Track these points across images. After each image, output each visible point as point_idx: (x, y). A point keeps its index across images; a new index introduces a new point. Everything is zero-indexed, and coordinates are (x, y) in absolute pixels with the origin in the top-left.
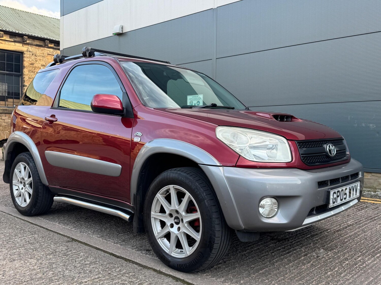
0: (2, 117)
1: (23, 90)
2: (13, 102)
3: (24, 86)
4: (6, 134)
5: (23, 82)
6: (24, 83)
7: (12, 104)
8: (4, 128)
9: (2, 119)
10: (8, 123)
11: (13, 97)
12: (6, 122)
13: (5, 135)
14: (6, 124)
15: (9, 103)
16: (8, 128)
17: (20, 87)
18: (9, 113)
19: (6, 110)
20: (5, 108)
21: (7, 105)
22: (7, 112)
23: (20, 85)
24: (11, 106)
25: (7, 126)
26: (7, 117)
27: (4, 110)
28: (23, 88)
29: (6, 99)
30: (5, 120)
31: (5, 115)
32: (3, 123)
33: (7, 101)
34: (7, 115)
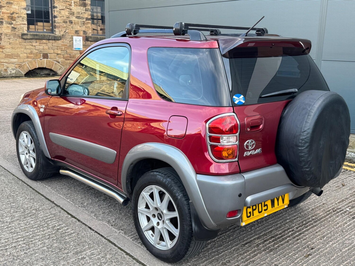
0: (33, 43)
1: (53, 12)
2: (44, 26)
3: (54, 7)
4: (37, 62)
5: (53, 2)
6: (54, 4)
7: (42, 28)
8: (35, 55)
9: (33, 46)
10: (39, 49)
11: (43, 20)
12: (37, 49)
13: (37, 64)
14: (37, 51)
15: (39, 28)
16: (39, 56)
17: (50, 8)
18: (39, 38)
19: (37, 35)
20: (36, 33)
21: (37, 30)
22: (38, 37)
23: (50, 6)
24: (41, 31)
25: (38, 54)
26: (38, 44)
27: (34, 35)
28: (53, 10)
29: (35, 23)
30: (36, 47)
31: (36, 41)
32: (34, 50)
33: (37, 25)
34: (37, 41)
